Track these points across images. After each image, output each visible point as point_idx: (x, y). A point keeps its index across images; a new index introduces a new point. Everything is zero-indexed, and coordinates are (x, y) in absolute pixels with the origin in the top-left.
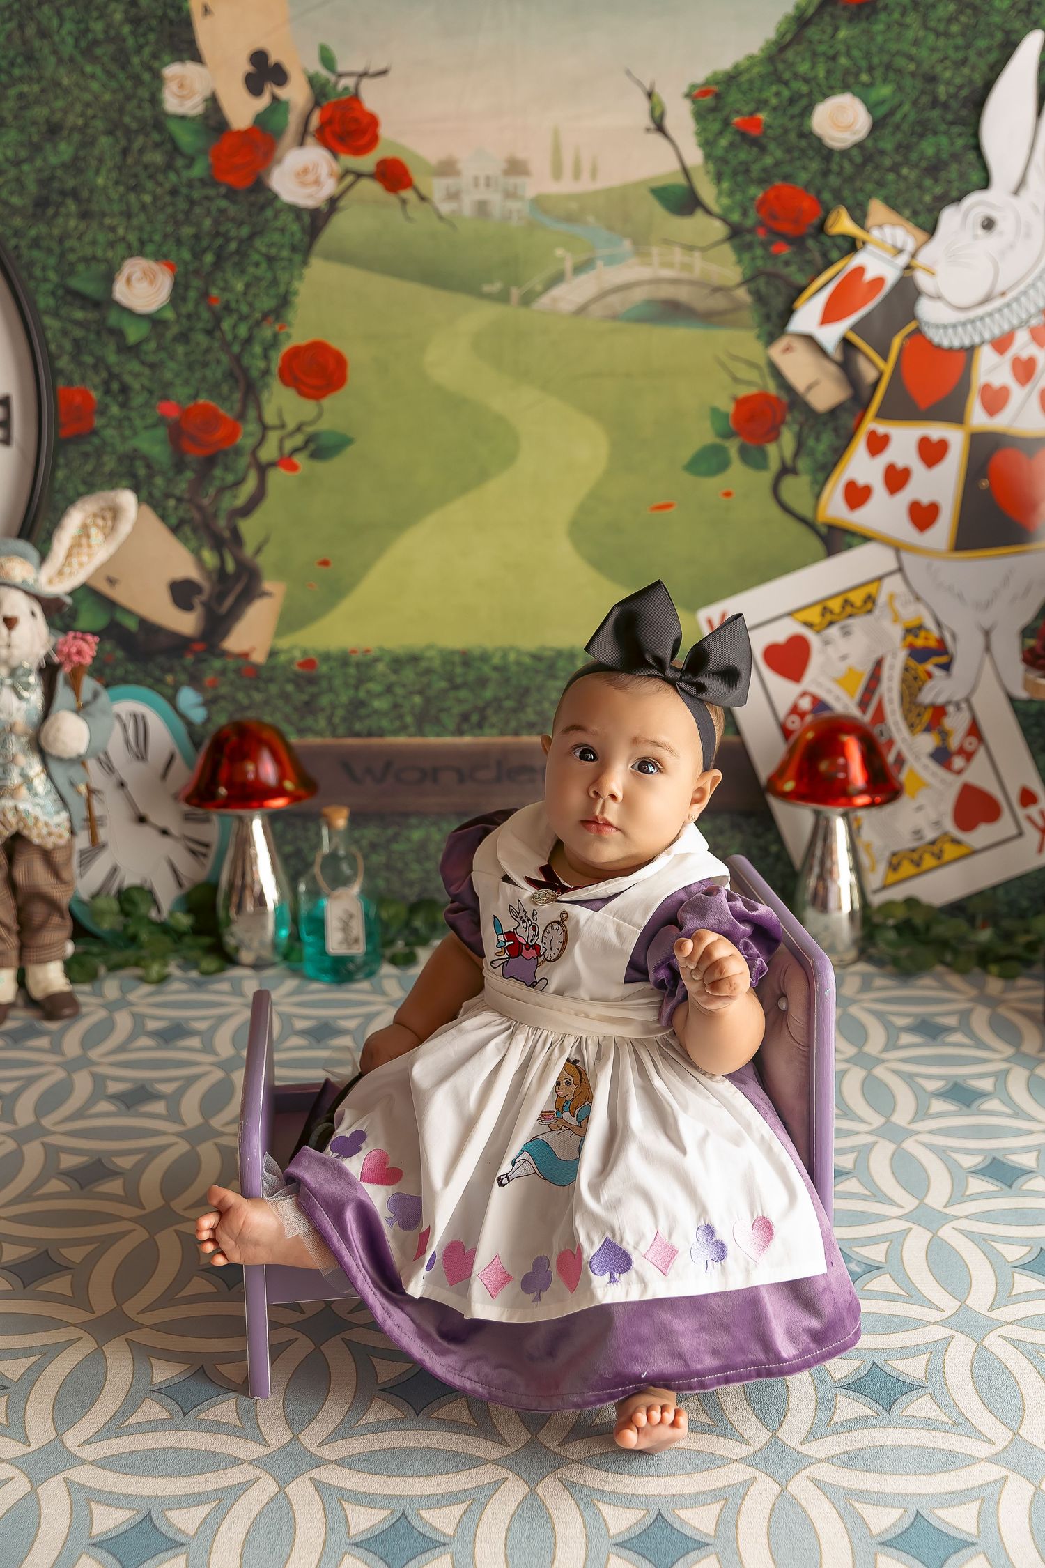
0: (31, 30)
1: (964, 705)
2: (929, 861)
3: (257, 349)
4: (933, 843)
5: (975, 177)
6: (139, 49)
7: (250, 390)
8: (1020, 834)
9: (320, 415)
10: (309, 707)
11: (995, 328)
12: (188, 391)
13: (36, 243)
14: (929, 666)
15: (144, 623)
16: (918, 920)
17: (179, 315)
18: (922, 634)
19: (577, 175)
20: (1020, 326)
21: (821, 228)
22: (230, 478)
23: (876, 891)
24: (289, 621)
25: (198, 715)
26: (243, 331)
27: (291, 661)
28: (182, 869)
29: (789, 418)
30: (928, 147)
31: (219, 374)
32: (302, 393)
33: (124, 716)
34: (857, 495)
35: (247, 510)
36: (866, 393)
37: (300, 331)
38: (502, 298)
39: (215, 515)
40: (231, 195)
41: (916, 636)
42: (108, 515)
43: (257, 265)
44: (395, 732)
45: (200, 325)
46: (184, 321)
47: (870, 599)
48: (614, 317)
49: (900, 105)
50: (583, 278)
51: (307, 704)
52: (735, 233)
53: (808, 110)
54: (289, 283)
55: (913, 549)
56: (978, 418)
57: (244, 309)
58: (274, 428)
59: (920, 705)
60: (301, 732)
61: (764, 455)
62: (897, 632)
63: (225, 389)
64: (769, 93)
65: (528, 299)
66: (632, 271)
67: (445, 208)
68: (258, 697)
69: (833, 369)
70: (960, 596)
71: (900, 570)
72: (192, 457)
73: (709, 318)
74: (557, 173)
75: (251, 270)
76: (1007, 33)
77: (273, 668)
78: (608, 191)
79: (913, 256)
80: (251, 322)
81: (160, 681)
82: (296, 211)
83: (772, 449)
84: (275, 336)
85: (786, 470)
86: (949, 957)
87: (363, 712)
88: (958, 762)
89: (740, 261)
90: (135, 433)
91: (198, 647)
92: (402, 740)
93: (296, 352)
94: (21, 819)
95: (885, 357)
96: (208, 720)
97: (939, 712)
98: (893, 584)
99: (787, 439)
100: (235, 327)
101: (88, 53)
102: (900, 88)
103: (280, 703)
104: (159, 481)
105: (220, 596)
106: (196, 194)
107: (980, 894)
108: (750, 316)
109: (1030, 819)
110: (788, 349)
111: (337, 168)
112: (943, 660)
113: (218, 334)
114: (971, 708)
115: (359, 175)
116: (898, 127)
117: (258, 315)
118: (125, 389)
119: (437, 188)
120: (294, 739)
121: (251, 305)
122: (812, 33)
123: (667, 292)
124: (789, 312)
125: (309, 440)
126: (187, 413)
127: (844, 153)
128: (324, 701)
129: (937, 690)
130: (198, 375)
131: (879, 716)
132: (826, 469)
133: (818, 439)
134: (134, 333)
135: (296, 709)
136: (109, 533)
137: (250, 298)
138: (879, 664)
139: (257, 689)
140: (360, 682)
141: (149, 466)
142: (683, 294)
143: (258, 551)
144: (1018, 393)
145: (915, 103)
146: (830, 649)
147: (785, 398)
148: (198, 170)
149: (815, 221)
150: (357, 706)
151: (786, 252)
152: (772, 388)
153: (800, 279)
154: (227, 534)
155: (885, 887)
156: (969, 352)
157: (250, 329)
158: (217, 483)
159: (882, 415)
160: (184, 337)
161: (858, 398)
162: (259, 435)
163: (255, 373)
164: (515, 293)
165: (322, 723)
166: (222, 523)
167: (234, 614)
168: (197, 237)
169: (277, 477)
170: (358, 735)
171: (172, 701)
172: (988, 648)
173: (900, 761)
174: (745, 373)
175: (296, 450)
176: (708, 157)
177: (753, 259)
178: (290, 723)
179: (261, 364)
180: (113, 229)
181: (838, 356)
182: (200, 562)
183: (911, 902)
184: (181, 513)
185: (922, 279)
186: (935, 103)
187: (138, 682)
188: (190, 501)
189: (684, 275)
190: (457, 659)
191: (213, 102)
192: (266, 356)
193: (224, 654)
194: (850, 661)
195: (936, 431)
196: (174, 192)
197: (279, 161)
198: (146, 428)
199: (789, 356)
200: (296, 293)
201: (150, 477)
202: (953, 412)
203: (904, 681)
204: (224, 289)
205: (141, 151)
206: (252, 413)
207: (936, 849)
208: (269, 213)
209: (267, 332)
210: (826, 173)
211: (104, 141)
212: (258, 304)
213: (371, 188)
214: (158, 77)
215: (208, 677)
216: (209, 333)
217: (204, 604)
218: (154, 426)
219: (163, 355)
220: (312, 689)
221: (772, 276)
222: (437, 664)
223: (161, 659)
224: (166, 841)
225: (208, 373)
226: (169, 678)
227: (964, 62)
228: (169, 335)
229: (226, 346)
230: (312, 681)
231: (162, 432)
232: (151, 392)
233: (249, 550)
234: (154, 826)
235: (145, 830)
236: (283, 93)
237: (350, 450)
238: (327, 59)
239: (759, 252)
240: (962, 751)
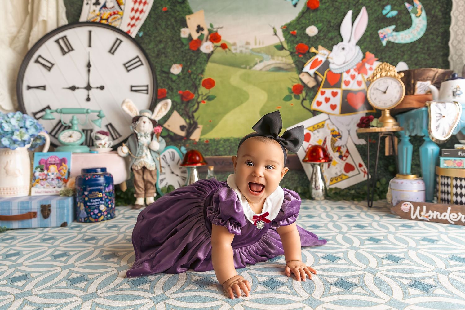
0: (157, 24)
1: (345, 146)
2: (339, 179)
4: (340, 175)
5: (340, 40)
6: (176, 26)
7: (196, 88)
8: (359, 173)
9: (209, 92)
10: (207, 150)
11: (347, 69)
12: (184, 89)
13: (156, 62)
14: (337, 138)
15: (175, 134)
18: (335, 132)
19: (260, 44)
20: (352, 68)
21: (309, 52)
22: (192, 105)
23: (328, 186)
24: (203, 133)
25: (185, 152)
26: (195, 77)
27: (204, 141)
28: (180, 183)
29: (304, 89)
30: (330, 35)
31: (190, 85)
32: (206, 88)
33: (170, 152)
34: (319, 104)
35: (195, 111)
37: (206, 76)
38: (245, 68)
39: (189, 112)
40: (193, 51)
41: (333, 132)
42: (166, 105)
44: (224, 155)
45: (187, 76)
46: (184, 76)
47: (323, 125)
48: (268, 71)
49: (323, 27)
50: (261, 63)
52: (292, 54)
53: (305, 29)
54: (204, 67)
55: (331, 114)
56: (344, 87)
57: (195, 72)
58: (201, 95)
60: (205, 155)
61: (299, 97)
62: (329, 132)
63: (191, 88)
64: (297, 27)
65: (250, 68)
66: (271, 62)
67: (234, 52)
68: (197, 148)
69: (313, 79)
70: (342, 124)
71: (329, 119)
72: (185, 101)
73: (287, 70)
74: (256, 44)
75: (197, 65)
77: (200, 142)
78: (266, 47)
79: (328, 55)
80: (196, 75)
81: (177, 145)
82: (205, 54)
83: (301, 95)
85: (304, 99)
87: (218, 151)
88: (344, 158)
89: (292, 59)
90: (174, 97)
91: (185, 138)
92: (226, 156)
93: (205, 80)
94: (145, 163)
95: (323, 75)
96: (187, 152)
97: (339, 148)
98: (328, 122)
99: (304, 93)
100: (193, 76)
101: (167, 28)
102: (323, 24)
103: (201, 149)
104: (178, 106)
106: (187, 52)
108: (295, 69)
109: (361, 170)
110: (303, 75)
111: (213, 45)
112: (340, 137)
114: (346, 147)
115: (217, 47)
116: (323, 31)
117: (198, 74)
118: (172, 89)
119: (232, 48)
120: (203, 156)
122: (305, 15)
123: (278, 65)
125: (207, 97)
126: (184, 93)
127: (313, 37)
128: (210, 149)
129: (339, 143)
130: (186, 85)
131: (327, 147)
132: (312, 99)
133: (310, 93)
134: (174, 78)
135: (204, 150)
136: (166, 109)
138: (326, 138)
140: (217, 145)
141: (176, 103)
142: (281, 66)
143: (197, 119)
144: (352, 82)
145: (327, 27)
146: (315, 136)
147: (303, 85)
148: (187, 47)
149: (308, 50)
150: (217, 150)
151: (302, 56)
152: (300, 83)
153: (305, 61)
154: (191, 116)
155: (330, 185)
156: (341, 74)
158: (189, 106)
159: (324, 87)
160: (184, 79)
161: (318, 84)
162: (198, 96)
163: (197, 85)
164: (248, 67)
165: (210, 153)
166: (190, 114)
167: (192, 131)
168: (187, 60)
169: (201, 105)
170: (217, 156)
171: (180, 149)
172: (349, 134)
173: (332, 157)
174: (295, 80)
175: (205, 99)
176: (285, 39)
178: (203, 153)
179: (199, 83)
180: (171, 59)
182: (186, 122)
183: (336, 188)
184: (182, 112)
185: (330, 60)
186: (331, 26)
187: (173, 145)
188: (184, 110)
189: (281, 62)
190: (237, 139)
191: (190, 35)
192: (199, 81)
193: (190, 140)
194: (319, 138)
195: (335, 90)
196: (182, 52)
197: (202, 45)
198: (176, 96)
199: (303, 77)
200: (205, 69)
202: (338, 85)
203: (331, 141)
204: (191, 69)
205: (177, 44)
206: (196, 92)
207: (341, 177)
208: (200, 54)
209: (200, 77)
210: (309, 41)
211: (170, 43)
212: (198, 72)
213: (220, 49)
214: (180, 31)
215: (187, 145)
216: (189, 77)
217: (187, 130)
219: (180, 82)
220: (208, 147)
221: (299, 61)
222: (233, 141)
223: (178, 141)
224: (178, 178)
225: (188, 85)
226: (179, 145)
227: (336, 18)
228: (181, 78)
230: (208, 145)
231: (179, 97)
232: (177, 89)
233: (195, 119)
234: (175, 174)
235: (173, 175)
236: (203, 32)
237: (216, 98)
238: (211, 26)
239: (296, 57)
240: (345, 156)
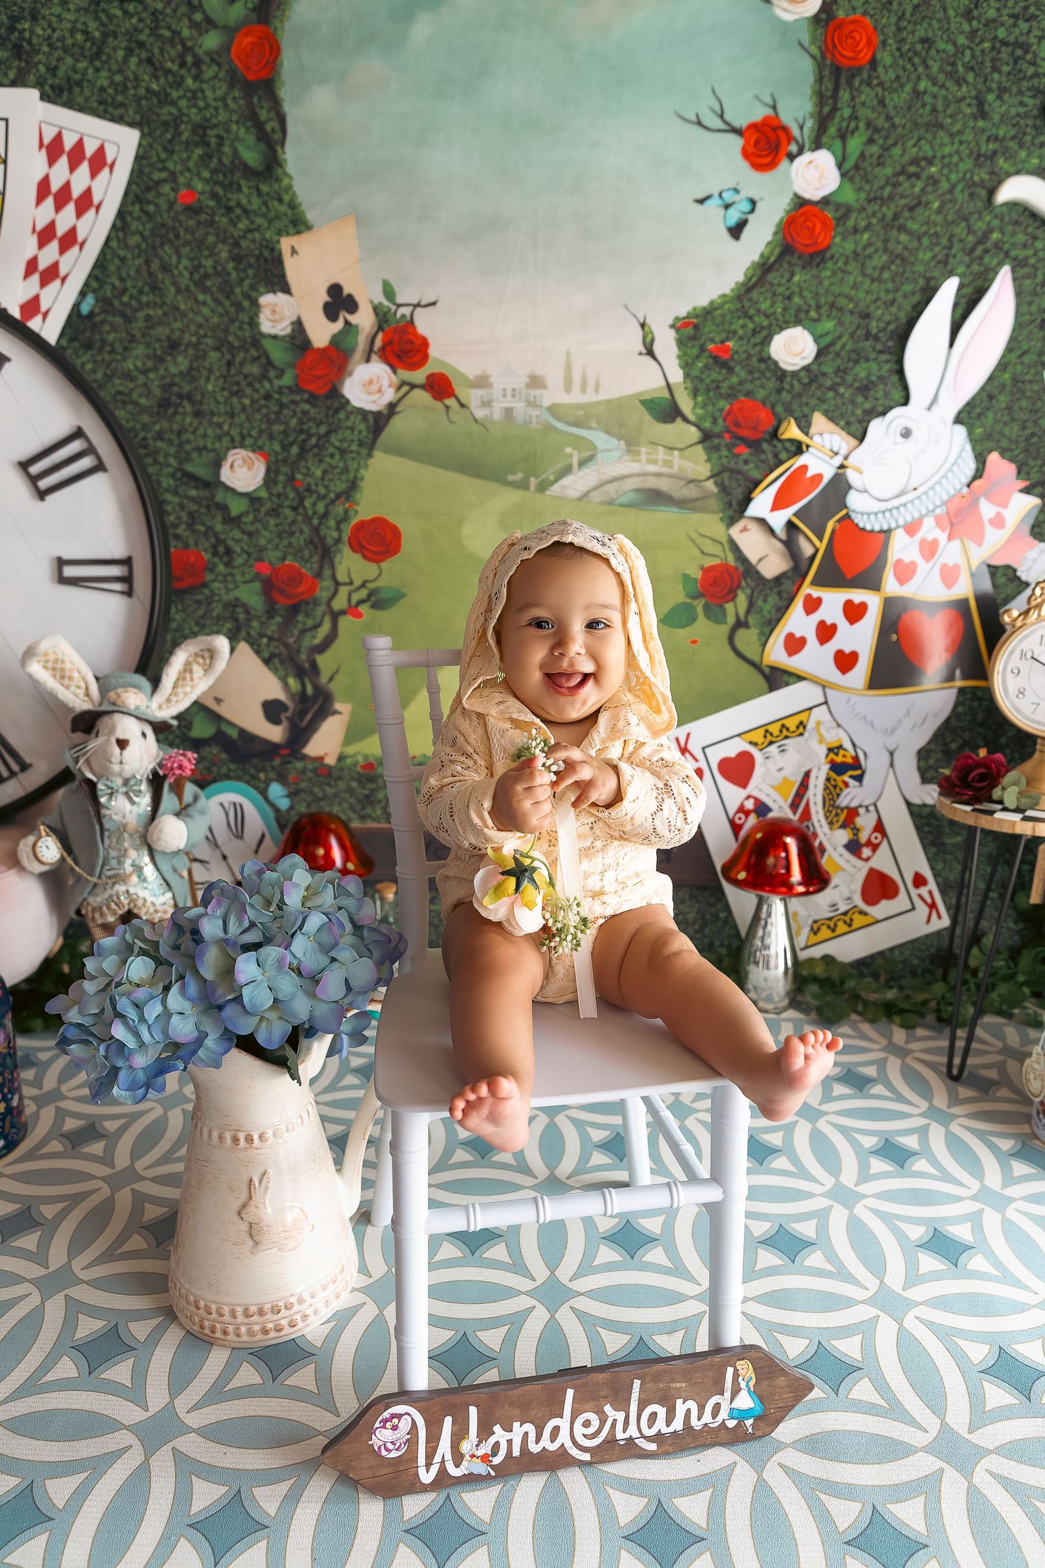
0: (155, 265)
1: (872, 808)
2: (842, 928)
3: (332, 523)
4: (845, 914)
5: (897, 395)
6: (242, 280)
7: (326, 555)
8: (913, 908)
9: (380, 575)
10: (369, 800)
11: (907, 516)
12: (278, 554)
13: (159, 436)
14: (846, 778)
15: (242, 732)
16: (835, 976)
17: (271, 494)
18: (841, 752)
19: (584, 389)
20: (926, 515)
21: (775, 434)
22: (310, 623)
23: (802, 949)
24: (353, 734)
25: (284, 804)
26: (321, 507)
27: (355, 764)
29: (743, 584)
30: (861, 371)
31: (302, 542)
32: (365, 557)
33: (226, 806)
34: (795, 645)
35: (323, 647)
36: (804, 565)
37: (366, 508)
38: (523, 485)
39: (298, 651)
40: (312, 399)
41: (837, 754)
42: (206, 656)
43: (332, 456)
45: (287, 503)
46: (275, 499)
47: (802, 725)
48: (610, 503)
49: (840, 337)
50: (586, 471)
51: (367, 797)
52: (706, 437)
53: (768, 340)
54: (357, 471)
55: (836, 687)
56: (891, 585)
57: (322, 490)
58: (344, 584)
59: (838, 807)
60: (363, 818)
61: (724, 613)
62: (822, 751)
63: (306, 552)
64: (737, 325)
65: (543, 487)
66: (625, 466)
67: (480, 413)
68: (329, 791)
69: (779, 545)
70: (872, 725)
71: (826, 703)
73: (683, 504)
74: (568, 388)
75: (327, 459)
76: (928, 280)
77: (342, 769)
78: (608, 401)
79: (846, 458)
80: (328, 501)
81: (255, 777)
82: (363, 413)
83: (729, 607)
84: (346, 512)
85: (740, 624)
86: (860, 1007)
88: (866, 852)
89: (709, 460)
90: (237, 587)
91: (285, 752)
93: (362, 525)
94: (132, 901)
95: (820, 537)
96: (291, 808)
97: (853, 813)
98: (820, 714)
99: (742, 599)
100: (314, 504)
101: (200, 284)
102: (841, 323)
103: (347, 796)
104: (255, 624)
105: (302, 714)
106: (285, 400)
107: (881, 953)
108: (714, 503)
109: (920, 896)
110: (745, 530)
111: (395, 380)
112: (858, 772)
113: (301, 510)
114: (877, 811)
115: (413, 386)
116: (838, 354)
117: (332, 495)
118: (229, 552)
119: (473, 397)
120: (355, 824)
121: (327, 487)
122: (772, 277)
123: (651, 483)
124: (747, 500)
125: (370, 595)
126: (277, 571)
127: (794, 374)
128: (381, 795)
129: (852, 795)
130: (285, 542)
131: (806, 815)
132: (771, 624)
133: (765, 601)
134: (236, 508)
135: (358, 800)
136: (208, 669)
137: (326, 483)
138: (807, 775)
139: (329, 785)
141: (247, 612)
142: (664, 485)
143: (331, 679)
144: (923, 567)
145: (852, 335)
146: (769, 762)
147: (741, 568)
148: (287, 380)
149: (770, 429)
151: (746, 452)
152: (731, 560)
153: (756, 474)
154: (307, 665)
156: (887, 533)
157: (327, 506)
158: (300, 626)
159: (816, 583)
160: (274, 512)
161: (798, 571)
162: (332, 589)
163: (330, 541)
164: (533, 481)
165: (379, 812)
166: (303, 657)
167: (312, 728)
168: (285, 432)
169: (345, 622)
171: (264, 793)
172: (892, 765)
173: (822, 849)
174: (710, 547)
175: (361, 602)
176: (687, 376)
177: (720, 458)
178: (355, 812)
179: (335, 534)
180: (220, 425)
181: (783, 536)
182: (286, 686)
183: (828, 959)
184: (271, 649)
185: (851, 476)
186: (868, 335)
187: (238, 779)
188: (278, 640)
189: (666, 470)
191: (298, 325)
192: (338, 529)
193: (305, 757)
194: (783, 773)
195: (858, 596)
196: (268, 397)
197: (350, 374)
198: (245, 582)
199: (745, 534)
200: (362, 479)
201: (249, 620)
202: (871, 582)
203: (826, 788)
204: (306, 475)
205: (241, 364)
206: (327, 573)
207: (847, 919)
208: (342, 415)
209: (339, 509)
210: (779, 391)
211: (214, 355)
212: (332, 488)
213: (421, 396)
214: (255, 305)
215: (292, 776)
216: (294, 509)
217: (289, 719)
218: (252, 581)
219: (258, 525)
220: (372, 786)
221: (734, 471)
223: (255, 761)
225: (293, 540)
226: (262, 775)
227: (893, 302)
228: (263, 510)
229: (308, 519)
230: (371, 779)
231: (257, 586)
232: (248, 554)
233: (324, 679)
236: (353, 319)
237: (402, 602)
238: (389, 292)
239: (725, 452)
240: (869, 843)
